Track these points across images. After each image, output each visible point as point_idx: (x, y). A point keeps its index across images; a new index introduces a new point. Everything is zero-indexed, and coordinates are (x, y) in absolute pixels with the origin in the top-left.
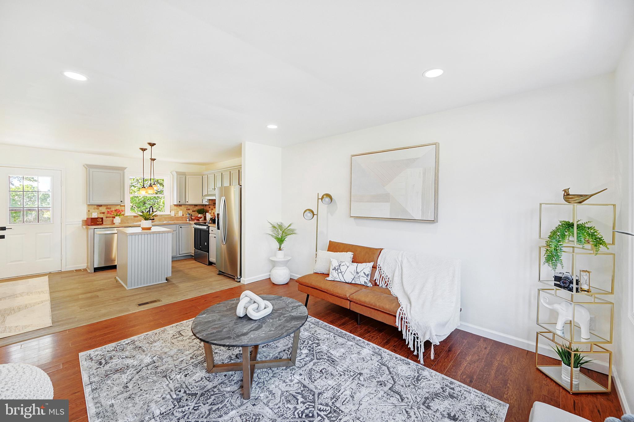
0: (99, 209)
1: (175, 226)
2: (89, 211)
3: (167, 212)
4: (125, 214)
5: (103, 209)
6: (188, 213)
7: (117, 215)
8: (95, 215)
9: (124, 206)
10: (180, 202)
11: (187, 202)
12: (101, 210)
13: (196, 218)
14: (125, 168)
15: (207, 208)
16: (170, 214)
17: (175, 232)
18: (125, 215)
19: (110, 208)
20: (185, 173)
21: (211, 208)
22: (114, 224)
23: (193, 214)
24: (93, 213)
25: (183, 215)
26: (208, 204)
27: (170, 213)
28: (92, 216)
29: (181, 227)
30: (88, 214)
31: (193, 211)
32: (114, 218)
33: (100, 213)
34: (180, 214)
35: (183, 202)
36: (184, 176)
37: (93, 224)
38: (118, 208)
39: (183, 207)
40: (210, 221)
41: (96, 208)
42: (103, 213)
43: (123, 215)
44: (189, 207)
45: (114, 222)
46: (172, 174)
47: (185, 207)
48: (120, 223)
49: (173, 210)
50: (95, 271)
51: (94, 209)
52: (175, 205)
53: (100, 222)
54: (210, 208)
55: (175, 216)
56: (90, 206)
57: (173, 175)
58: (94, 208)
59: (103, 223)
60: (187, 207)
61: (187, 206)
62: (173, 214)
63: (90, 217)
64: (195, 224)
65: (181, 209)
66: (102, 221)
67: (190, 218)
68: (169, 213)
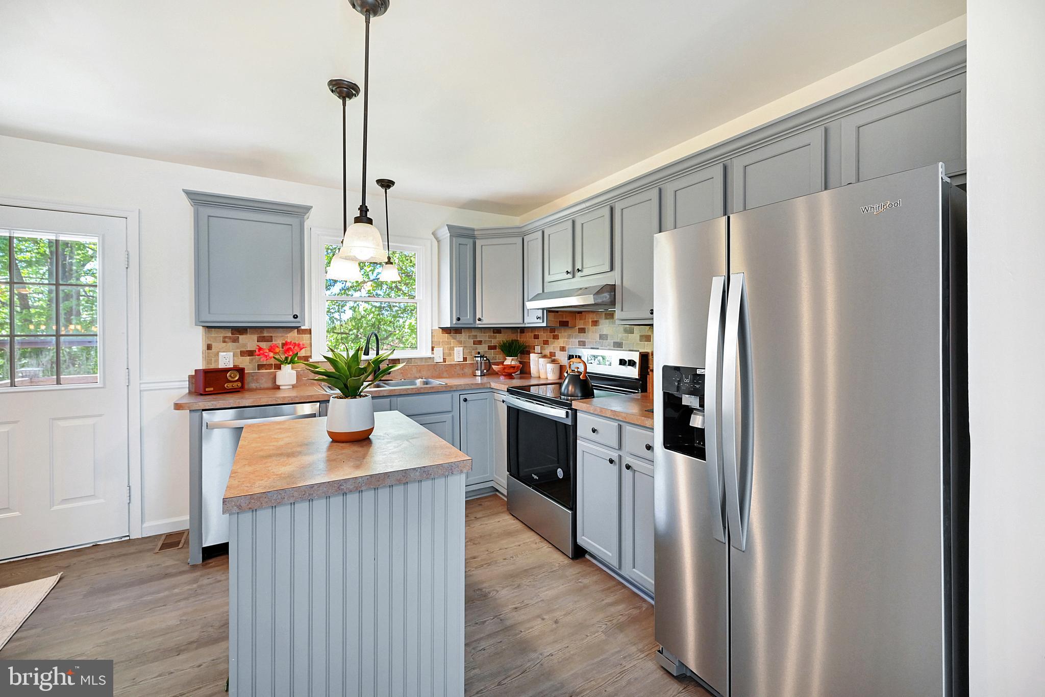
0: (236, 340)
1: (449, 395)
2: (209, 347)
3: (423, 351)
4: (310, 357)
5: (250, 342)
6: (479, 353)
7: (286, 361)
8: (226, 359)
9: (309, 331)
10: (459, 319)
11: (480, 320)
12: (245, 345)
13: (506, 371)
14: (308, 209)
15: (528, 338)
16: (432, 356)
17: (450, 415)
18: (311, 360)
19: (270, 339)
20: (473, 230)
21: (541, 339)
22: (278, 388)
23: (491, 354)
24: (221, 354)
25: (465, 359)
26: (544, 324)
27: (433, 353)
28: (217, 361)
29: (465, 400)
30: (207, 359)
31: (490, 348)
32: (278, 367)
33: (243, 354)
34: (458, 355)
35: (467, 319)
36: (471, 241)
37: (212, 389)
38: (292, 337)
39: (463, 337)
40: (570, 388)
41: (230, 338)
42: (251, 353)
43: (306, 358)
44: (481, 337)
45: (278, 383)
46: (437, 238)
47: (469, 336)
48: (294, 386)
49: (439, 344)
50: (204, 559)
51: (224, 342)
52: (445, 330)
53: (235, 385)
54: (536, 337)
55: (445, 360)
56: (214, 334)
57: (439, 241)
58: (225, 337)
59: (243, 387)
60: (476, 336)
61: (474, 333)
62: (438, 357)
63: (213, 366)
64: (508, 391)
65: (460, 342)
66: (242, 379)
67: (483, 368)
68: (428, 354)
